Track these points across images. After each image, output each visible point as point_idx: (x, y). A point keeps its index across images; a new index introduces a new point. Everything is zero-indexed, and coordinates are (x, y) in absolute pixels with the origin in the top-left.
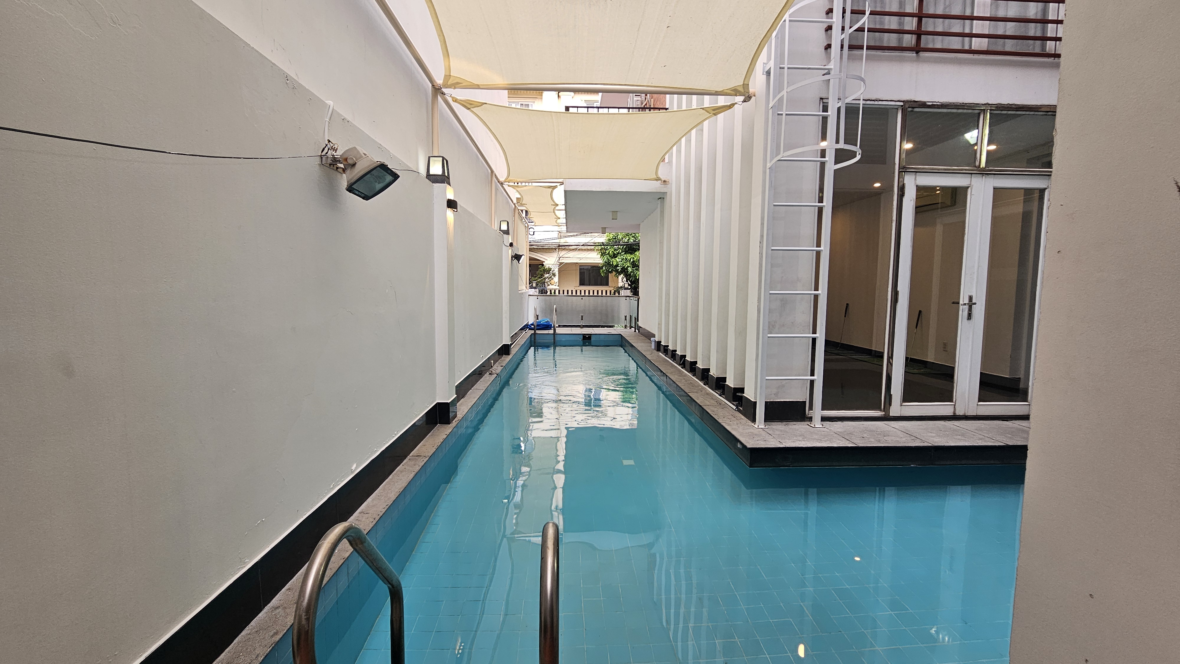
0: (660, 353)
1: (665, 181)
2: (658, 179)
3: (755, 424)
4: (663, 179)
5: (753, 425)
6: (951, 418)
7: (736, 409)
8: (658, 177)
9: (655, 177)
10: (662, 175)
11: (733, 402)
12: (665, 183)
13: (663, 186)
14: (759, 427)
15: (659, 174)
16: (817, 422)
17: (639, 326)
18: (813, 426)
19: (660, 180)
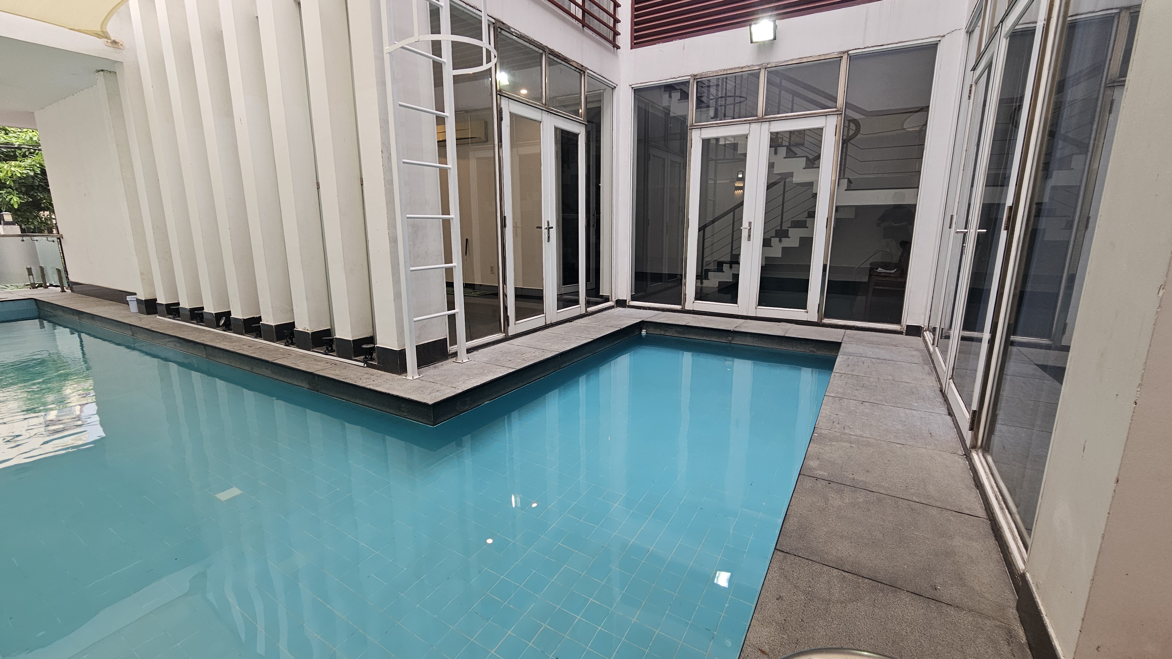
0: (158, 317)
1: (114, 42)
2: (101, 34)
3: (406, 376)
4: (113, 39)
5: (404, 377)
6: (544, 328)
7: (364, 365)
8: (104, 30)
9: (98, 29)
10: (113, 30)
11: (356, 358)
12: (115, 45)
13: (112, 49)
14: (415, 378)
15: (108, 27)
16: (463, 357)
17: (72, 282)
18: (461, 362)
19: (107, 38)
